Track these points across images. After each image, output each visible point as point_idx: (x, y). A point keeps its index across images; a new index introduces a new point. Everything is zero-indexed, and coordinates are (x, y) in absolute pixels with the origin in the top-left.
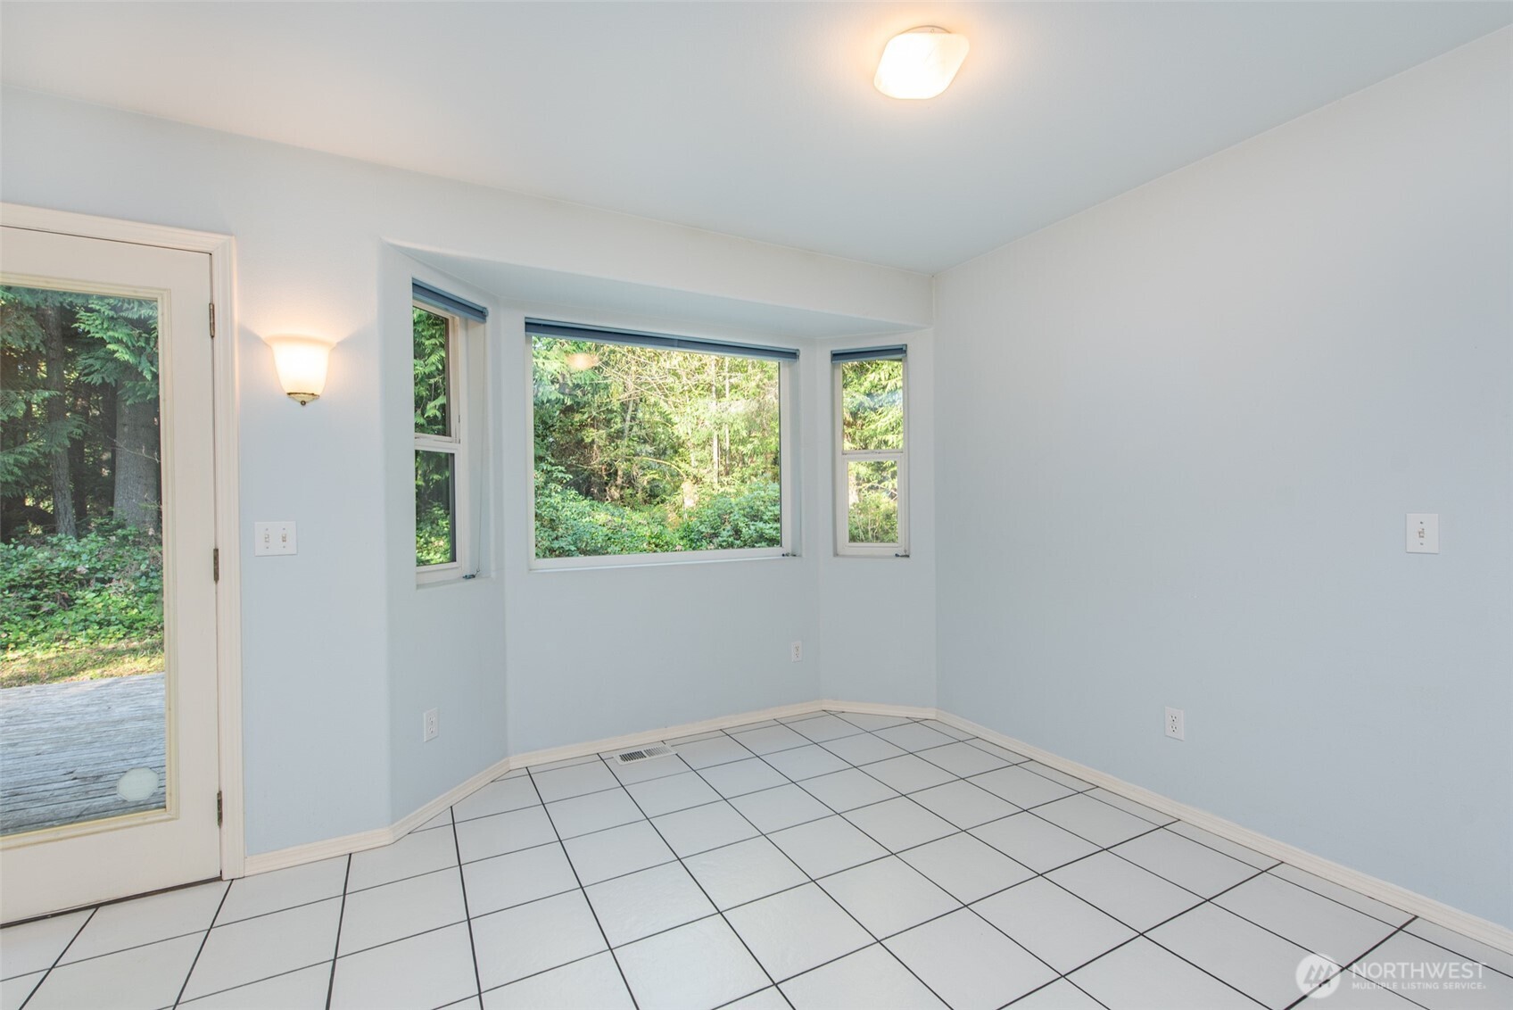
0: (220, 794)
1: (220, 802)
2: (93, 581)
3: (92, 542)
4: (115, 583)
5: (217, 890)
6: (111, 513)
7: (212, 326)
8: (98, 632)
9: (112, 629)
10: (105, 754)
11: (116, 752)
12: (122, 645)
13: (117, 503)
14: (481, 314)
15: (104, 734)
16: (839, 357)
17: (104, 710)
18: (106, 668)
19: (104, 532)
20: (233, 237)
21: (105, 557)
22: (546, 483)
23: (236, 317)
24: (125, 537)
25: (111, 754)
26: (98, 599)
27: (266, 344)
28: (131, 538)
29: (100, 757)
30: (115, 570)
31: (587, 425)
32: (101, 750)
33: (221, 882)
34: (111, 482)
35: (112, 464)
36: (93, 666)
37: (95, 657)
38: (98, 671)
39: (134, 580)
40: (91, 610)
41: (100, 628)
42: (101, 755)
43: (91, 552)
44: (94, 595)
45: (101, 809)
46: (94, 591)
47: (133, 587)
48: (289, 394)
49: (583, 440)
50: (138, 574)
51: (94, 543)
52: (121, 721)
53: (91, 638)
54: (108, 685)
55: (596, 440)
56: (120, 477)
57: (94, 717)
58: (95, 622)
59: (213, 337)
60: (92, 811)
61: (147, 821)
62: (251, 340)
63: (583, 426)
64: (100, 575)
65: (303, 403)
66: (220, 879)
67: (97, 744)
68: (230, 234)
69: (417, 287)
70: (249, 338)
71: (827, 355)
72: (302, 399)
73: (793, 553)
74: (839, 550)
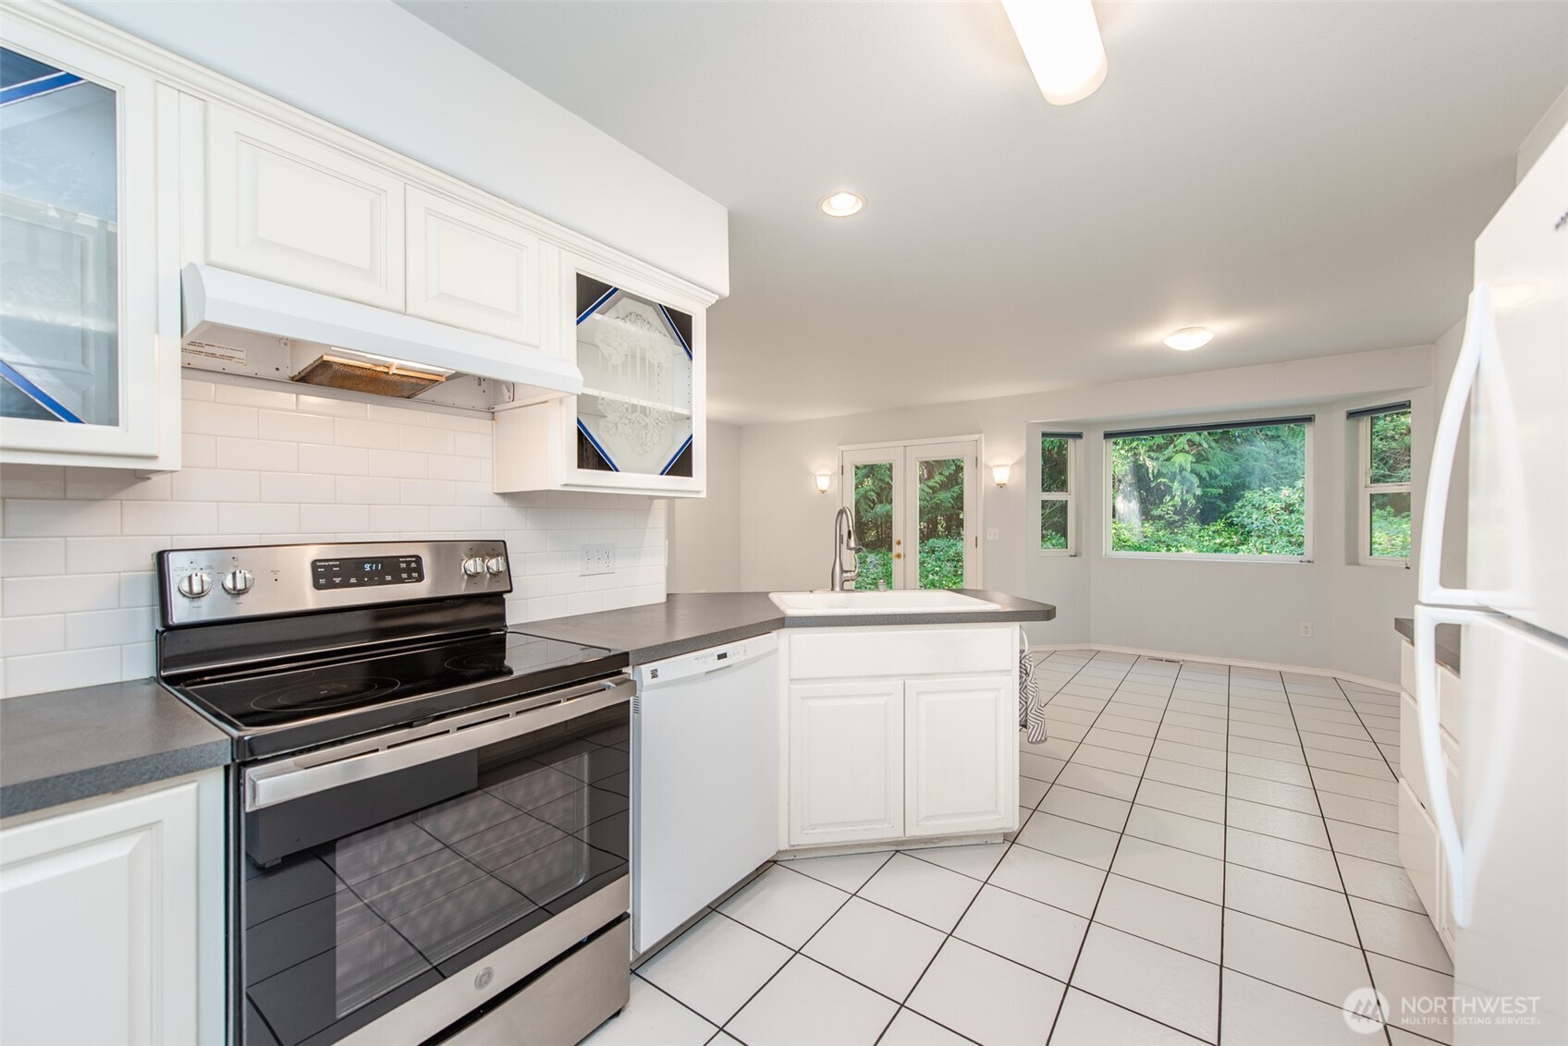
7: (976, 465)
14: (1079, 436)
16: (1356, 415)
20: (983, 433)
27: (991, 468)
59: (977, 468)
65: (1001, 488)
68: (981, 433)
69: (1044, 435)
70: (987, 466)
71: (1343, 415)
72: (1001, 486)
73: (1311, 560)
74: (1361, 561)
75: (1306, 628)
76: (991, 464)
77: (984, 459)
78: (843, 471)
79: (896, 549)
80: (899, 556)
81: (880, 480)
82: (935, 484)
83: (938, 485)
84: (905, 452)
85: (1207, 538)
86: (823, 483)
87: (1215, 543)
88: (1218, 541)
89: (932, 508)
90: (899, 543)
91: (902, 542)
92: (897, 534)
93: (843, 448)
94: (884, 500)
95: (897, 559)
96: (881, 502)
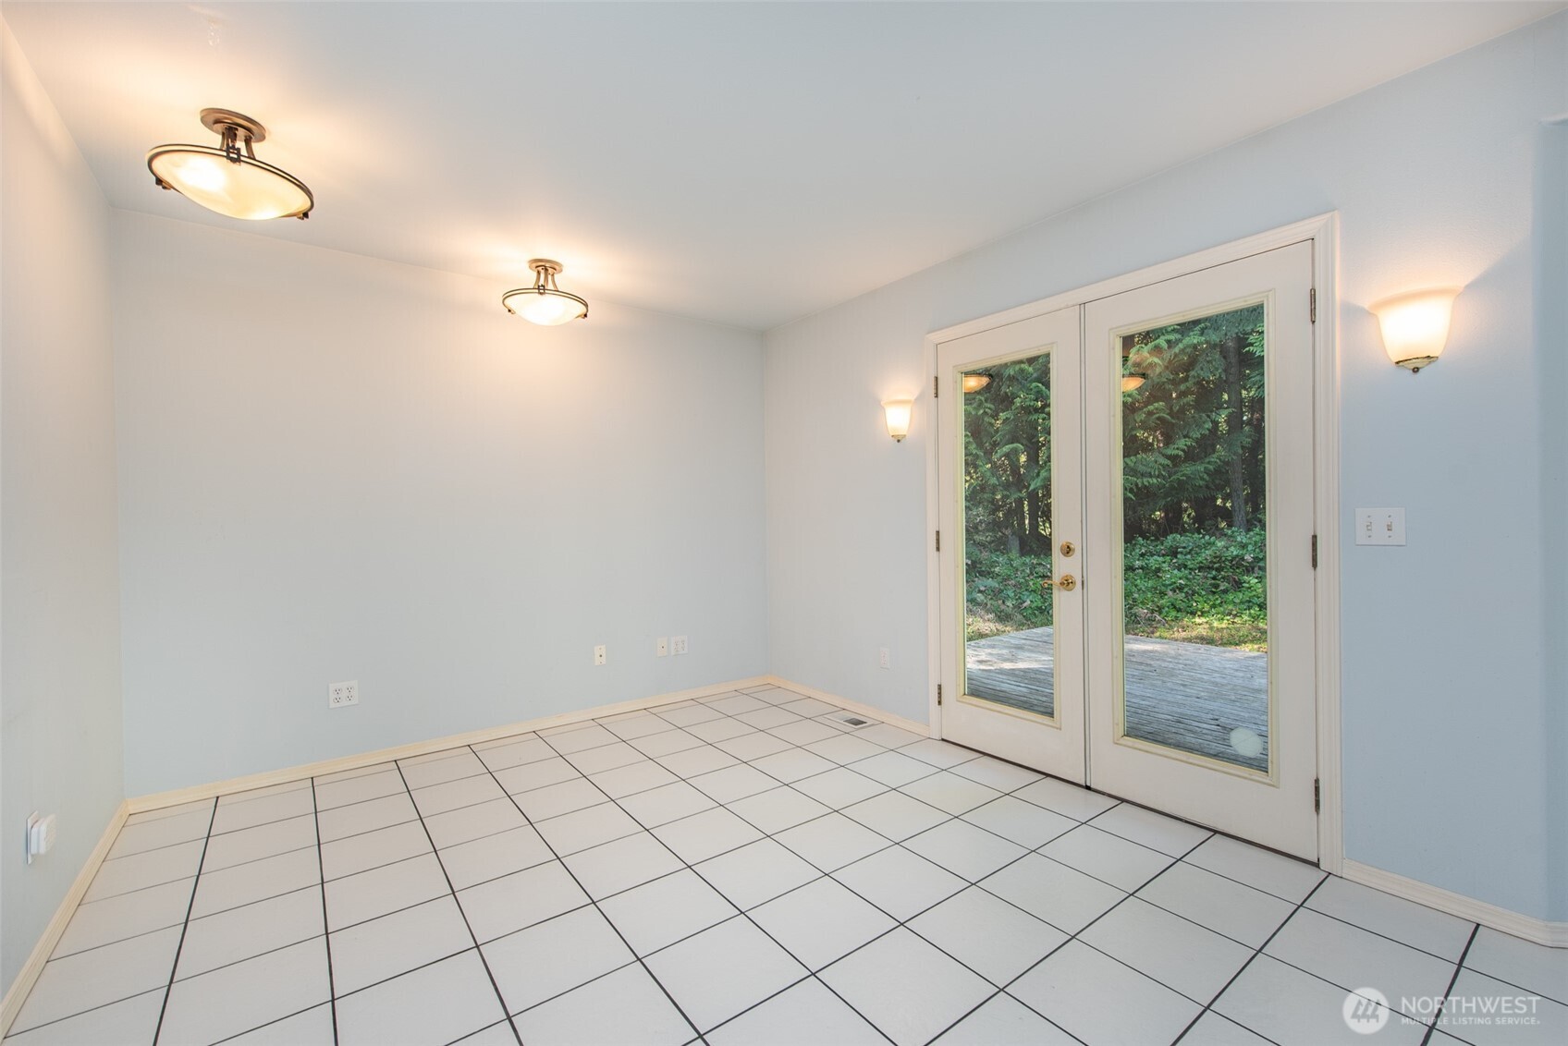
0: (1317, 781)
1: (1317, 789)
2: (1256, 569)
5: (1313, 876)
7: (1313, 311)
8: (1258, 613)
10: (1242, 714)
11: (1252, 715)
15: (1244, 698)
17: (1248, 678)
18: (1262, 645)
20: (1336, 211)
23: (1339, 294)
25: (1247, 715)
26: (1259, 585)
27: (1370, 314)
29: (1238, 715)
32: (1240, 709)
33: (1317, 869)
36: (1252, 641)
37: (1254, 634)
38: (1256, 646)
40: (1254, 593)
41: (1260, 610)
42: (1239, 713)
43: (1255, 542)
44: (1256, 581)
45: (1232, 757)
46: (1257, 578)
48: (1397, 363)
51: (1258, 536)
52: (1259, 691)
53: (1253, 618)
54: (1254, 657)
57: (1240, 681)
58: (1257, 604)
59: (1313, 322)
60: (1225, 756)
61: (1253, 777)
62: (1356, 315)
65: (1416, 370)
66: (1317, 865)
67: (1238, 704)
72: (1414, 366)
76: (1365, 303)
77: (1340, 291)
78: (937, 389)
79: (1061, 566)
82: (1176, 452)
83: (1181, 453)
84: (1083, 317)
86: (898, 419)
89: (1172, 488)
90: (1068, 550)
91: (1076, 546)
92: (1062, 528)
93: (937, 337)
95: (1065, 593)
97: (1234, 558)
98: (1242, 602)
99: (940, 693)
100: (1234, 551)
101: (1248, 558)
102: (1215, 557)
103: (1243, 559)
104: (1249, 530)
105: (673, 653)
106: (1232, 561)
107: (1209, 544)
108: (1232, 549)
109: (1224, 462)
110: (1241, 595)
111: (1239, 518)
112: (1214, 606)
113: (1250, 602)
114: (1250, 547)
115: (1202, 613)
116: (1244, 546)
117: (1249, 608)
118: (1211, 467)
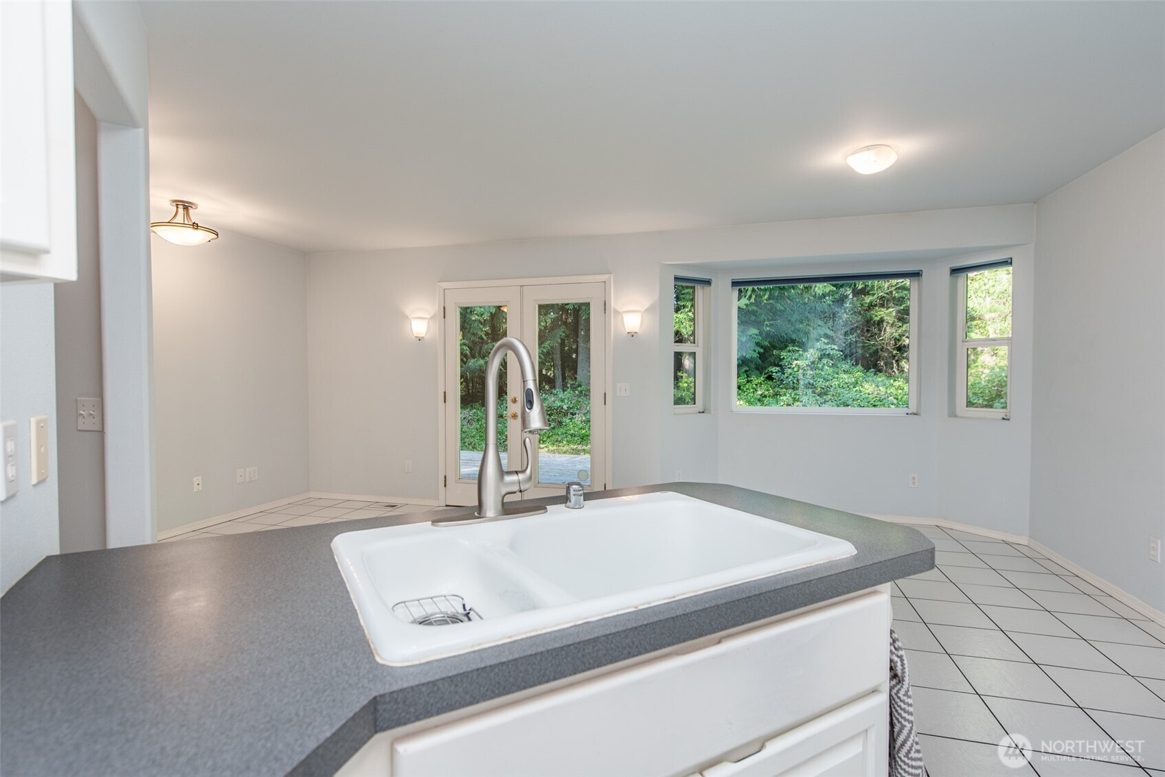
0: (605, 485)
2: (569, 414)
3: (568, 394)
4: (577, 415)
6: (576, 378)
9: (576, 438)
12: (580, 447)
13: (578, 373)
14: (708, 282)
16: (956, 272)
19: (574, 389)
20: (613, 274)
21: (573, 402)
22: (820, 359)
23: (612, 305)
24: (581, 392)
26: (571, 423)
27: (621, 314)
28: (583, 392)
30: (577, 409)
31: (876, 306)
34: (576, 361)
35: (576, 351)
37: (570, 451)
39: (584, 415)
40: (568, 428)
41: (572, 438)
44: (569, 420)
47: (584, 418)
48: (628, 333)
49: (871, 319)
50: (586, 412)
51: (570, 394)
55: (886, 318)
56: (580, 358)
58: (570, 434)
59: (605, 312)
62: (617, 314)
63: (871, 306)
64: (571, 411)
68: (610, 273)
69: (677, 279)
70: (616, 312)
71: (948, 272)
72: (632, 335)
73: (915, 412)
74: (958, 413)
75: (914, 479)
76: (620, 311)
78: (444, 313)
80: (514, 416)
81: (473, 334)
84: (521, 294)
85: (752, 390)
86: (419, 328)
87: (757, 395)
88: (760, 392)
90: (515, 401)
91: (518, 399)
93: (444, 285)
94: (477, 355)
95: (513, 421)
96: (473, 357)
97: (558, 408)
98: (562, 434)
99: (445, 481)
100: (558, 404)
101: (565, 407)
102: (549, 407)
103: (562, 408)
104: (564, 391)
105: (248, 479)
106: (557, 409)
107: (545, 399)
108: (557, 402)
109: (551, 347)
110: (562, 430)
111: (559, 382)
112: (548, 437)
113: (566, 433)
114: (566, 401)
115: (543, 441)
116: (562, 401)
117: (566, 436)
118: (545, 350)
